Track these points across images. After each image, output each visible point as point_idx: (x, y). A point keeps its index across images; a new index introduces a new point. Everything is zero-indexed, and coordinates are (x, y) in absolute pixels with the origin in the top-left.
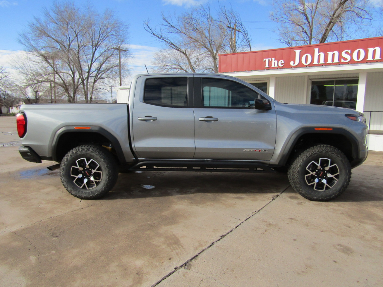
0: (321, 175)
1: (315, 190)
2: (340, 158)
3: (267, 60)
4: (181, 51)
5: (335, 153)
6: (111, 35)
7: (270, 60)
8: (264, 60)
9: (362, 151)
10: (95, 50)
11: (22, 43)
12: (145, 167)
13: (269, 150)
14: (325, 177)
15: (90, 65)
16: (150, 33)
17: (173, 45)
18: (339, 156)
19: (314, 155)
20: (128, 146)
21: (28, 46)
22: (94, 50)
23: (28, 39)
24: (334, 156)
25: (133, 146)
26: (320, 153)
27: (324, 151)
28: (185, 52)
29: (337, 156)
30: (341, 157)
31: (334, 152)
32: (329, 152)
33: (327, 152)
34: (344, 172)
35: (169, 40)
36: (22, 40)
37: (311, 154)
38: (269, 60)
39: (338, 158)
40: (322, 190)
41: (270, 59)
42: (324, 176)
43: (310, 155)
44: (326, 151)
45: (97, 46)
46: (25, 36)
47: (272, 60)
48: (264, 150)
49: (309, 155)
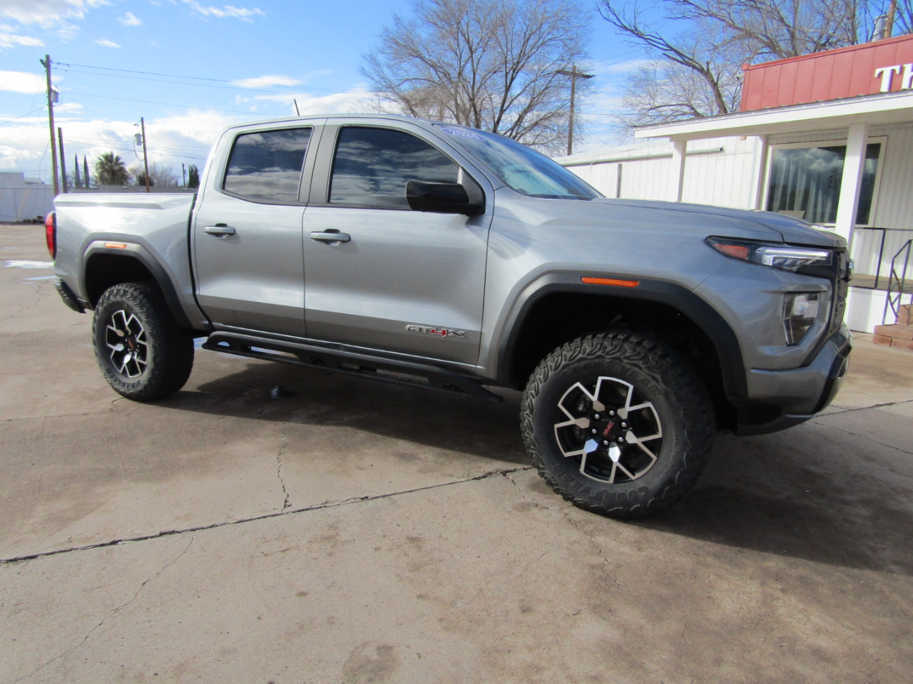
0: (606, 432)
1: (584, 476)
2: (662, 386)
3: (887, 72)
4: (694, 67)
5: (643, 366)
6: (551, 39)
7: (898, 72)
8: (878, 71)
9: (753, 371)
10: (513, 79)
11: (367, 75)
12: (226, 344)
13: (467, 334)
14: (621, 439)
15: (497, 116)
16: (615, 23)
17: (672, 52)
18: (658, 377)
19: (576, 365)
20: (191, 291)
21: (377, 78)
22: (509, 81)
23: (378, 65)
24: (643, 374)
25: (197, 293)
26: (597, 361)
27: (608, 354)
28: (705, 69)
29: (650, 378)
30: (665, 383)
31: (640, 363)
32: (626, 361)
33: (617, 358)
34: (673, 433)
35: (661, 39)
36: (368, 69)
37: (570, 359)
38: (893, 71)
39: (653, 383)
40: (608, 480)
41: (897, 68)
42: (615, 435)
43: (567, 362)
44: (615, 355)
45: (515, 70)
46: (373, 60)
47: (902, 70)
48: (455, 333)
49: (563, 363)
